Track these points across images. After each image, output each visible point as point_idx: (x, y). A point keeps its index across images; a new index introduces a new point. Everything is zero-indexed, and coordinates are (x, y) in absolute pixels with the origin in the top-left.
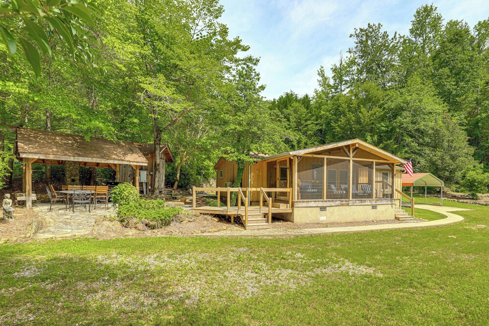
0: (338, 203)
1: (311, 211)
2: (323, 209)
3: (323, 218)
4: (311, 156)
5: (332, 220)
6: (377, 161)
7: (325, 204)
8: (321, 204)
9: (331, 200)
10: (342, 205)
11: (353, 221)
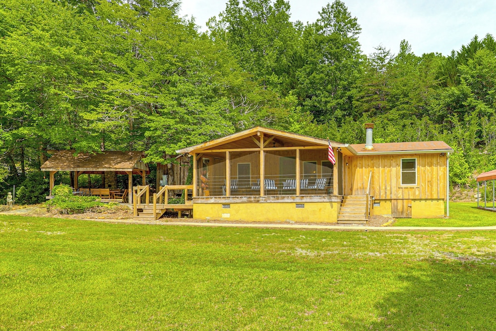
0: (245, 199)
1: (212, 208)
2: (226, 205)
3: (226, 216)
4: (210, 151)
5: (237, 218)
6: (302, 148)
7: (227, 201)
8: (223, 201)
9: (235, 196)
10: (251, 202)
11: (267, 220)
